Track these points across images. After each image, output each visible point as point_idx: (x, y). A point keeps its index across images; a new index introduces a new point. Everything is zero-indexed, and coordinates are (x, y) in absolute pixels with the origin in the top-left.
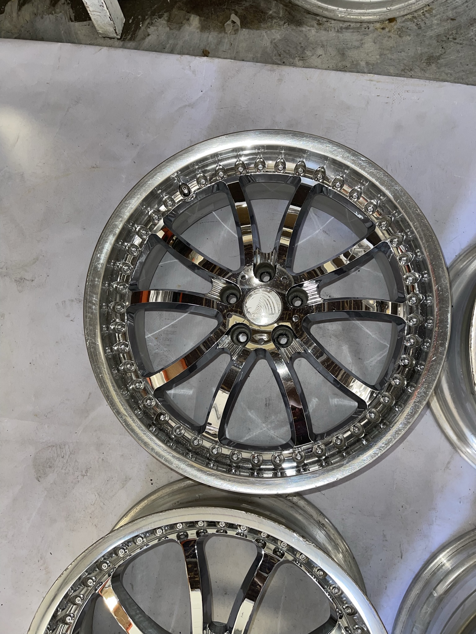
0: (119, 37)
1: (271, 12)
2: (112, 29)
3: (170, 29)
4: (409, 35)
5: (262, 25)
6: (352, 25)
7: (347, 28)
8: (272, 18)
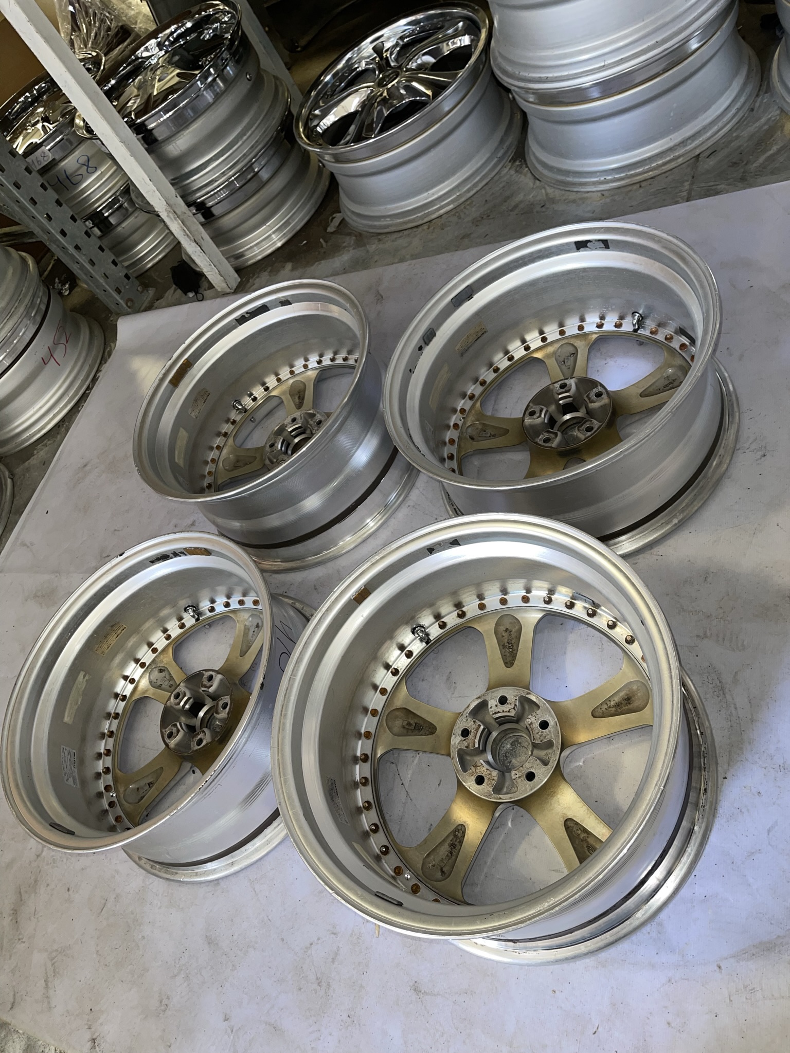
0: (233, 291)
1: (344, 244)
2: (225, 285)
3: (270, 276)
4: (450, 226)
5: (337, 254)
6: (406, 232)
7: (401, 237)
8: (345, 247)
